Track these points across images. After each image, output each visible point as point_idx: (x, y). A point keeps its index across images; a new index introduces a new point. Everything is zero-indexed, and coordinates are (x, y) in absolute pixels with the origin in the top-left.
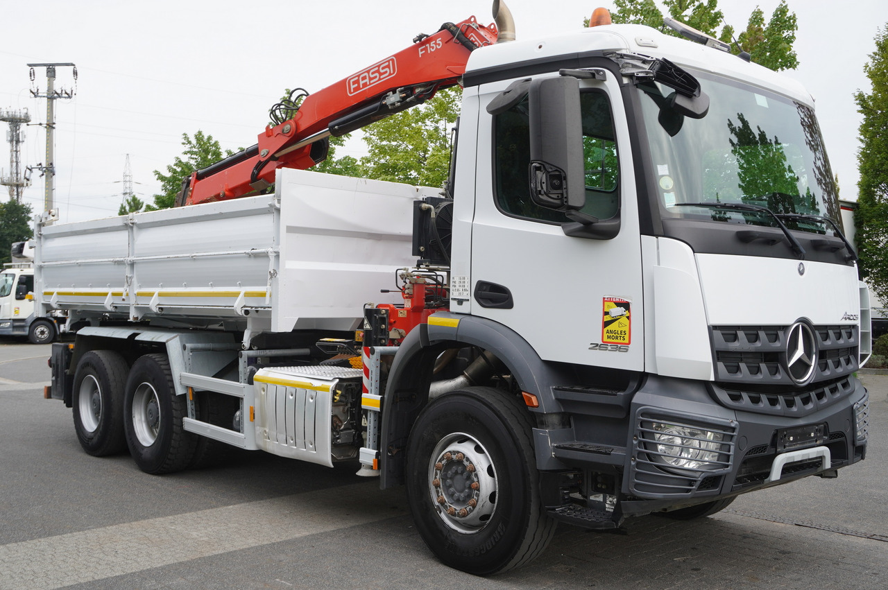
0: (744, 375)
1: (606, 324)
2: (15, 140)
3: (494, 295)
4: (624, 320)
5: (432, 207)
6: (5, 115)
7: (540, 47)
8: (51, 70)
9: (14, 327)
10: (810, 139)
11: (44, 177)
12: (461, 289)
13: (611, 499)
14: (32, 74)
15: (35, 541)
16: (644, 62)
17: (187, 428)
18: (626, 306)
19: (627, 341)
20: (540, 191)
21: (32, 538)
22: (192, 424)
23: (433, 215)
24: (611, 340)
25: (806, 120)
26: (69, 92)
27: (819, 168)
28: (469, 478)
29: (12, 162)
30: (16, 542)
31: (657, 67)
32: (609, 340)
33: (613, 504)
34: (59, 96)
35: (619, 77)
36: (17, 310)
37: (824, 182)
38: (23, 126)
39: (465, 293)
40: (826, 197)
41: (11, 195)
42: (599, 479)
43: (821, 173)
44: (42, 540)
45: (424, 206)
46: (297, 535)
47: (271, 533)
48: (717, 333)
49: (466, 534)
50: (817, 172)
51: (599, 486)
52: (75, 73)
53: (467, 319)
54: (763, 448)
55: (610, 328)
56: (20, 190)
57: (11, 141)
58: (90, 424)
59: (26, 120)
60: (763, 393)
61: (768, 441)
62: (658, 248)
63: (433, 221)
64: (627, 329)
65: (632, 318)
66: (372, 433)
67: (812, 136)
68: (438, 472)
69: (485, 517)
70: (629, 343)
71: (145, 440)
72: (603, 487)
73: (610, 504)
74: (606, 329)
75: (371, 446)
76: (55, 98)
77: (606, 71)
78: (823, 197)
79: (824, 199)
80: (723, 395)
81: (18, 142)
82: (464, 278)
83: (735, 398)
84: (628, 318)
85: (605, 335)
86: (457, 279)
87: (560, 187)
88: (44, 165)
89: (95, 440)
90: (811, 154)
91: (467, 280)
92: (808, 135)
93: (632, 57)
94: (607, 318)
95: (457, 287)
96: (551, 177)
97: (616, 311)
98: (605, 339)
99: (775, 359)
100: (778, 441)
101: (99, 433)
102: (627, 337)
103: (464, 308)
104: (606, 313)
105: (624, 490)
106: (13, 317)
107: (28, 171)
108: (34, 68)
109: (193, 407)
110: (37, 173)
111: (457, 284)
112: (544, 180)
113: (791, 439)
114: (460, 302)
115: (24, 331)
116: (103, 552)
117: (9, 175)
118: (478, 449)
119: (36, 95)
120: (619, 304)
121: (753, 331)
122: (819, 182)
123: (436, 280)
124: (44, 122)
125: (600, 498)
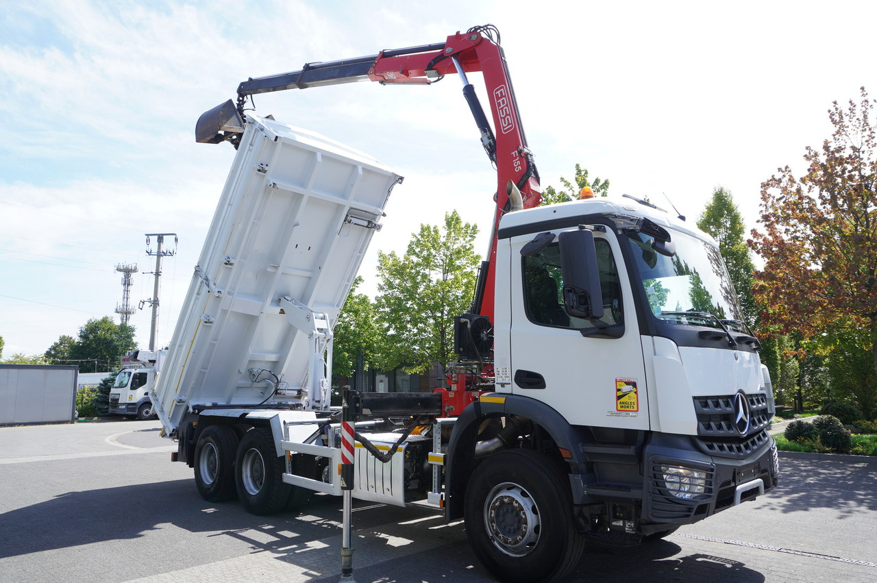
0: (714, 432)
1: (619, 398)
2: (127, 283)
3: (530, 379)
4: (632, 394)
5: (468, 320)
6: (122, 268)
7: (555, 212)
8: (160, 238)
9: (128, 409)
10: (717, 269)
11: (152, 307)
12: (504, 376)
13: (629, 524)
14: (148, 241)
15: (190, 569)
16: (632, 220)
17: (285, 480)
18: (634, 385)
19: (635, 409)
20: (572, 306)
21: (187, 567)
22: (290, 478)
23: (469, 326)
24: (624, 409)
25: (712, 254)
26: (171, 252)
27: (725, 289)
28: (518, 515)
29: (124, 298)
30: (176, 570)
31: (641, 223)
32: (622, 409)
33: (631, 528)
34: (165, 254)
35: (615, 230)
36: (131, 397)
37: (730, 298)
38: (133, 275)
39: (507, 379)
40: (732, 308)
41: (122, 319)
42: (618, 509)
43: (727, 292)
44: (195, 568)
45: (463, 320)
46: (381, 561)
47: (361, 559)
48: (697, 401)
49: (516, 558)
50: (723, 291)
51: (617, 514)
52: (176, 240)
53: (511, 397)
54: (729, 483)
55: (622, 400)
56: (128, 316)
57: (125, 284)
58: (208, 480)
59: (135, 270)
60: (725, 442)
61: (731, 478)
62: (654, 344)
63: (469, 330)
64: (635, 400)
65: (639, 393)
66: (436, 481)
67: (718, 267)
68: (493, 511)
69: (531, 544)
70: (638, 411)
71: (251, 490)
72: (621, 515)
73: (629, 527)
74: (619, 402)
75: (436, 491)
76: (162, 256)
77: (606, 226)
78: (730, 309)
79: (730, 310)
80: (704, 446)
81: (129, 285)
82: (506, 369)
83: (711, 447)
84: (636, 393)
85: (619, 406)
86: (500, 370)
87: (586, 303)
88: (152, 299)
89: (212, 489)
90: (719, 279)
91: (508, 370)
92: (715, 266)
93: (624, 218)
94: (620, 393)
95: (501, 375)
96: (580, 297)
97: (626, 388)
98: (619, 408)
99: (729, 418)
100: (736, 476)
101: (215, 485)
102: (635, 406)
103: (507, 390)
104: (619, 390)
105: (643, 517)
106: (128, 402)
107: (142, 303)
108: (150, 237)
109: (290, 465)
110: (147, 304)
111: (501, 373)
112: (575, 298)
113: (743, 474)
114: (503, 385)
115: (134, 411)
116: (244, 577)
117: (121, 307)
118: (524, 494)
119: (149, 253)
120: (628, 383)
121: (716, 399)
122: (726, 298)
123: (472, 371)
124: (154, 271)
125: (620, 523)
